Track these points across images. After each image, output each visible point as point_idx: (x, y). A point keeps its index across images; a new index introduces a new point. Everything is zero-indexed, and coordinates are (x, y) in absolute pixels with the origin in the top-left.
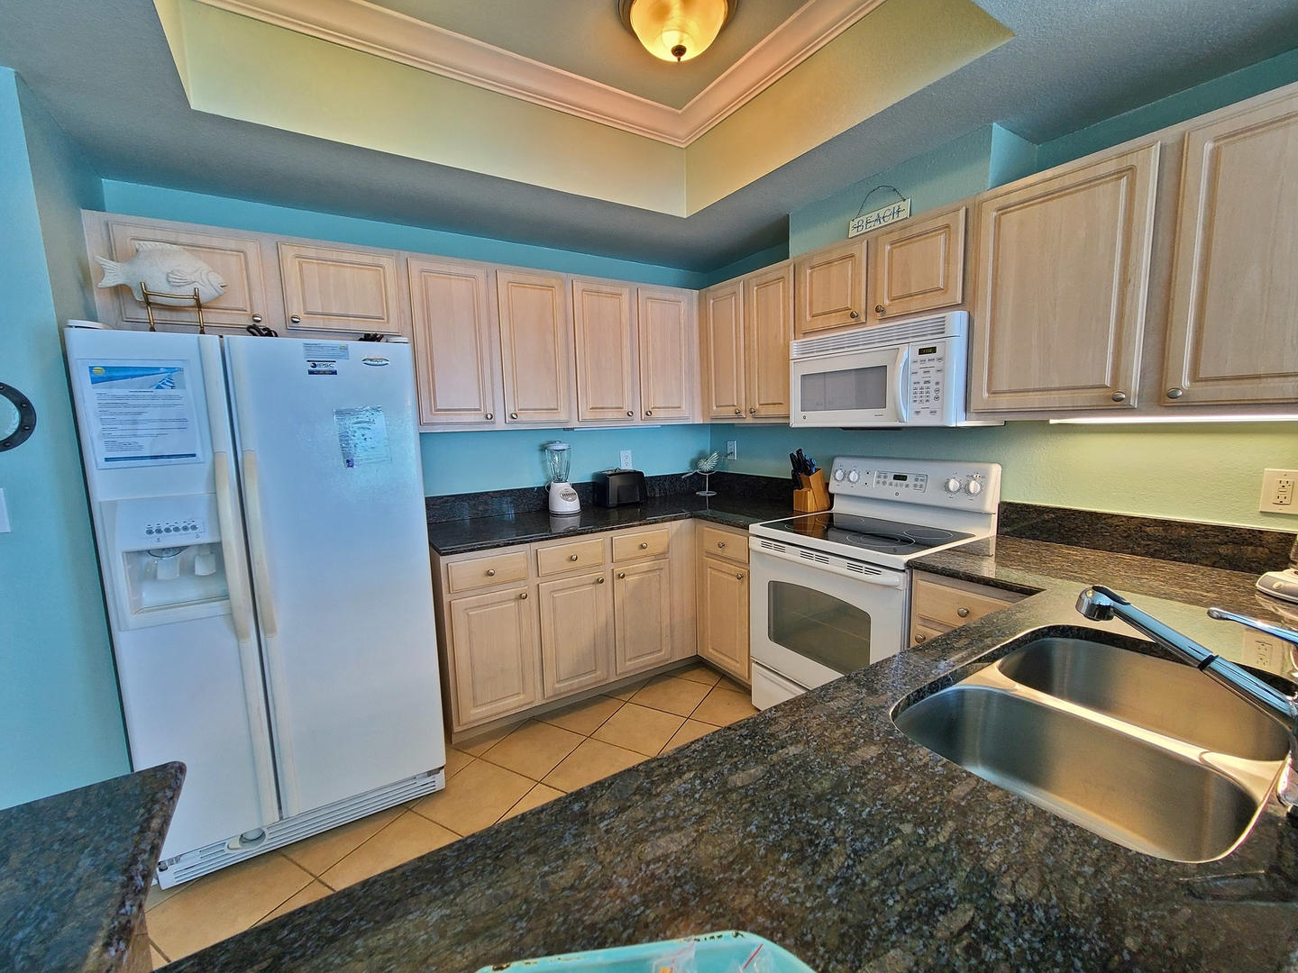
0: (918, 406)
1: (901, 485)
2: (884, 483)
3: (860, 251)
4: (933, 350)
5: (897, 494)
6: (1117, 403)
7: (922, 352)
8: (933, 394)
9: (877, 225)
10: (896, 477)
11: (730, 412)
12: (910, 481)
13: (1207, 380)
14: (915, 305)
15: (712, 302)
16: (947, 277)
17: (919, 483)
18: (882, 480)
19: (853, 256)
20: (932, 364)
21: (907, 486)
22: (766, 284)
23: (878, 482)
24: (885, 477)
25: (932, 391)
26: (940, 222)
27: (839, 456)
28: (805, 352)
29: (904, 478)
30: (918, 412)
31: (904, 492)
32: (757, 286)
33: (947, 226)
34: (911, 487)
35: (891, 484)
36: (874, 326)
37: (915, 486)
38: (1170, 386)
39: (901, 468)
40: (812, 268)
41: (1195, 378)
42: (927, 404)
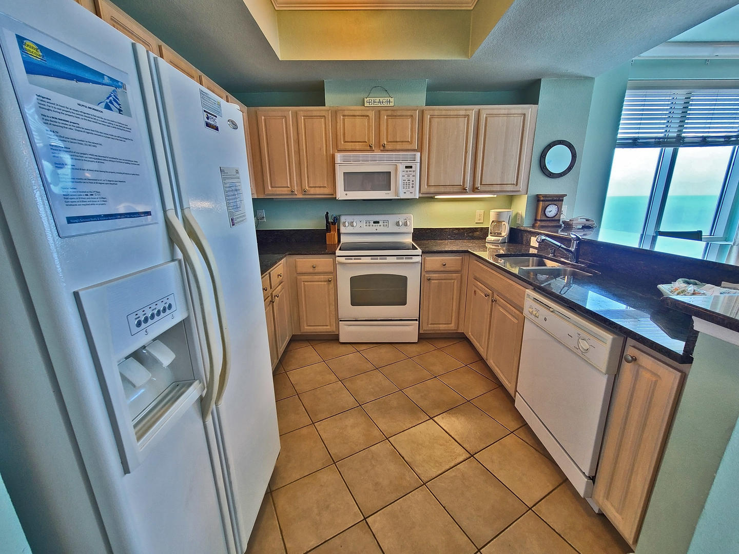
0: (405, 190)
1: (378, 226)
2: (369, 225)
3: (372, 114)
4: (411, 167)
5: (376, 230)
6: (464, 191)
7: (407, 167)
8: (411, 185)
9: (379, 105)
10: (374, 222)
11: (285, 191)
12: (381, 223)
13: (484, 185)
14: (399, 146)
15: (263, 118)
16: (412, 137)
17: (385, 224)
18: (368, 224)
19: (368, 116)
20: (410, 173)
21: (380, 226)
22: (312, 117)
23: (366, 225)
24: (369, 223)
25: (411, 184)
26: (409, 113)
27: (343, 215)
28: (346, 160)
29: (378, 222)
30: (405, 193)
31: (380, 228)
32: (304, 116)
33: (412, 116)
34: (382, 226)
35: (373, 226)
36: (378, 153)
37: (384, 225)
38: (476, 186)
39: (376, 218)
40: (344, 116)
41: (481, 184)
42: (408, 190)
